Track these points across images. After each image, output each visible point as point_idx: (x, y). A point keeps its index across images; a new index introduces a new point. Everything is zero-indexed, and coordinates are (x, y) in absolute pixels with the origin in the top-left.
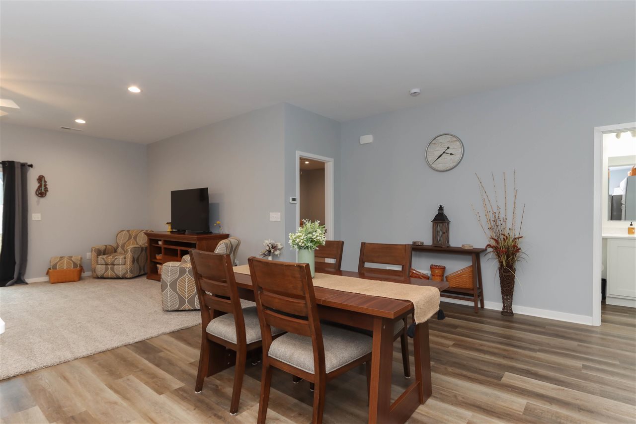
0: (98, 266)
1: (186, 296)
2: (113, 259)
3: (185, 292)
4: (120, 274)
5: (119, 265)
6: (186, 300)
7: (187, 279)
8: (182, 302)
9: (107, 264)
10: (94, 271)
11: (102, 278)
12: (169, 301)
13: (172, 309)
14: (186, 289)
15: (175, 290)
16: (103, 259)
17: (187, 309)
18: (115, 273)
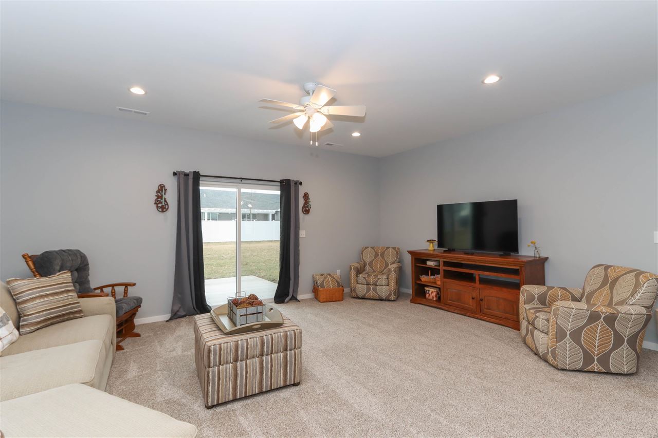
0: (358, 285)
1: (596, 353)
2: (376, 279)
3: (595, 346)
4: (384, 296)
5: (382, 285)
6: (596, 358)
7: (599, 328)
8: (588, 358)
9: (368, 284)
10: (353, 290)
11: (363, 298)
12: (568, 356)
13: (573, 368)
14: (597, 342)
15: (578, 342)
16: (364, 278)
17: (596, 370)
18: (377, 294)
